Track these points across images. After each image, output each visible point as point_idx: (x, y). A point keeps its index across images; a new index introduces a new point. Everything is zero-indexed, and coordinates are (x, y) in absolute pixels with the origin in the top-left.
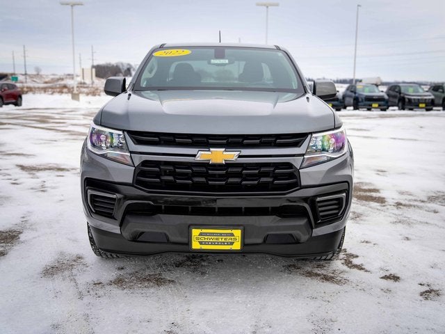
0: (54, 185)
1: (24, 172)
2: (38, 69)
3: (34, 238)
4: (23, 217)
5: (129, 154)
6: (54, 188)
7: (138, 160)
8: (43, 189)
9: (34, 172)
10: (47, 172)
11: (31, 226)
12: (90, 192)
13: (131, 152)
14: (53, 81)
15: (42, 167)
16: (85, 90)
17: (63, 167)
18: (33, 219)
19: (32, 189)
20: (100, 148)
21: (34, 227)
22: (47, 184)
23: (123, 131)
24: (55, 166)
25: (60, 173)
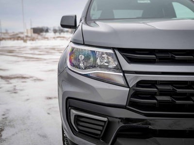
0: (21, 88)
1: (3, 80)
2: (7, 30)
3: (13, 135)
4: (4, 115)
5: (122, 74)
6: (21, 90)
7: (133, 80)
8: (15, 91)
9: (8, 80)
10: (16, 80)
11: (9, 122)
12: (74, 112)
13: (124, 72)
14: (13, 35)
15: (13, 77)
16: (29, 39)
17: (25, 76)
18: (11, 116)
19: (8, 91)
20: (78, 67)
21: (12, 123)
22: (17, 88)
23: (113, 49)
24: (20, 76)
25: (24, 80)
